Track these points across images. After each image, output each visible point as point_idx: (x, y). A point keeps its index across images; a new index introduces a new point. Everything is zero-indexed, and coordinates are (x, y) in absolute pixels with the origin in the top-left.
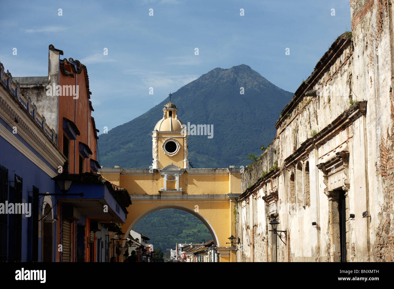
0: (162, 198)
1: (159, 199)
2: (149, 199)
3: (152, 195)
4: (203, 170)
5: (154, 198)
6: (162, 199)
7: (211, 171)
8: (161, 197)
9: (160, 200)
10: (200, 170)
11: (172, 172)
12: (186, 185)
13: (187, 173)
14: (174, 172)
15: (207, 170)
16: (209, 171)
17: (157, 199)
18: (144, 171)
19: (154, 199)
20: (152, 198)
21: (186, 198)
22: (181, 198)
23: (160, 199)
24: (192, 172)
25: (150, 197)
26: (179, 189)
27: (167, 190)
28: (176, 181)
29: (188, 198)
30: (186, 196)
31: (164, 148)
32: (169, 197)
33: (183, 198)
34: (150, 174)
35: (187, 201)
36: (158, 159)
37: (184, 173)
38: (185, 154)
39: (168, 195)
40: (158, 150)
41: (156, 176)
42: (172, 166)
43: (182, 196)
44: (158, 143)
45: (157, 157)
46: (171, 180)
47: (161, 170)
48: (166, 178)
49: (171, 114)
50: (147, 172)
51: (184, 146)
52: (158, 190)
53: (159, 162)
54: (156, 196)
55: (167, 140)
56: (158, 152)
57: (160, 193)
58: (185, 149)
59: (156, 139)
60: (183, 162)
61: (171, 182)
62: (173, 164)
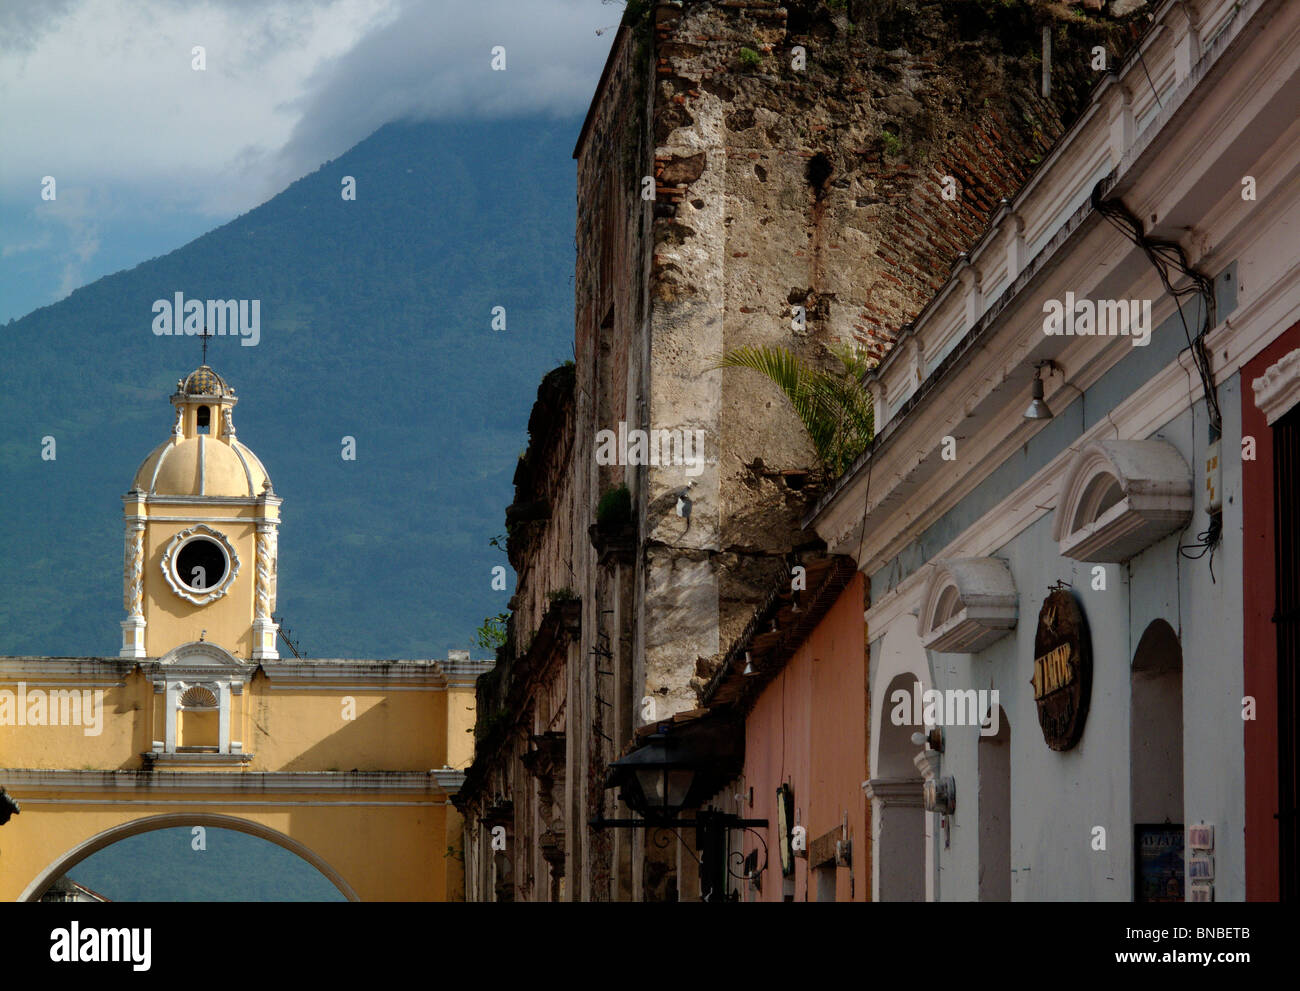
0: (155, 784)
1: (144, 790)
2: (101, 790)
3: (113, 773)
4: (335, 666)
5: (119, 784)
6: (153, 791)
7: (369, 670)
8: (151, 780)
9: (148, 793)
10: (320, 666)
11: (201, 673)
12: (261, 729)
13: (267, 678)
14: (211, 672)
15: (350, 666)
16: (362, 669)
17: (134, 791)
18: (82, 666)
19: (119, 790)
20: (115, 786)
21: (259, 785)
22: (239, 786)
23: (148, 787)
24: (288, 674)
25: (104, 779)
26: (231, 747)
27: (179, 750)
28: (218, 712)
29: (266, 786)
30: (257, 778)
31: (170, 568)
32: (186, 780)
33: (247, 788)
34: (106, 681)
35: (263, 800)
36: (144, 615)
37: (253, 679)
38: (262, 598)
39: (182, 774)
40: (144, 578)
41: (132, 691)
42: (200, 648)
43: (240, 777)
44: (146, 545)
45: (139, 608)
46: (199, 709)
47: (153, 665)
48: (175, 700)
49: (204, 420)
50: (96, 671)
51: (257, 561)
52: (141, 750)
53: (146, 628)
54: (131, 777)
55: (186, 534)
56: (143, 585)
57: (146, 764)
58: (261, 576)
59: (138, 531)
60: (253, 629)
61: (198, 715)
62: (206, 641)
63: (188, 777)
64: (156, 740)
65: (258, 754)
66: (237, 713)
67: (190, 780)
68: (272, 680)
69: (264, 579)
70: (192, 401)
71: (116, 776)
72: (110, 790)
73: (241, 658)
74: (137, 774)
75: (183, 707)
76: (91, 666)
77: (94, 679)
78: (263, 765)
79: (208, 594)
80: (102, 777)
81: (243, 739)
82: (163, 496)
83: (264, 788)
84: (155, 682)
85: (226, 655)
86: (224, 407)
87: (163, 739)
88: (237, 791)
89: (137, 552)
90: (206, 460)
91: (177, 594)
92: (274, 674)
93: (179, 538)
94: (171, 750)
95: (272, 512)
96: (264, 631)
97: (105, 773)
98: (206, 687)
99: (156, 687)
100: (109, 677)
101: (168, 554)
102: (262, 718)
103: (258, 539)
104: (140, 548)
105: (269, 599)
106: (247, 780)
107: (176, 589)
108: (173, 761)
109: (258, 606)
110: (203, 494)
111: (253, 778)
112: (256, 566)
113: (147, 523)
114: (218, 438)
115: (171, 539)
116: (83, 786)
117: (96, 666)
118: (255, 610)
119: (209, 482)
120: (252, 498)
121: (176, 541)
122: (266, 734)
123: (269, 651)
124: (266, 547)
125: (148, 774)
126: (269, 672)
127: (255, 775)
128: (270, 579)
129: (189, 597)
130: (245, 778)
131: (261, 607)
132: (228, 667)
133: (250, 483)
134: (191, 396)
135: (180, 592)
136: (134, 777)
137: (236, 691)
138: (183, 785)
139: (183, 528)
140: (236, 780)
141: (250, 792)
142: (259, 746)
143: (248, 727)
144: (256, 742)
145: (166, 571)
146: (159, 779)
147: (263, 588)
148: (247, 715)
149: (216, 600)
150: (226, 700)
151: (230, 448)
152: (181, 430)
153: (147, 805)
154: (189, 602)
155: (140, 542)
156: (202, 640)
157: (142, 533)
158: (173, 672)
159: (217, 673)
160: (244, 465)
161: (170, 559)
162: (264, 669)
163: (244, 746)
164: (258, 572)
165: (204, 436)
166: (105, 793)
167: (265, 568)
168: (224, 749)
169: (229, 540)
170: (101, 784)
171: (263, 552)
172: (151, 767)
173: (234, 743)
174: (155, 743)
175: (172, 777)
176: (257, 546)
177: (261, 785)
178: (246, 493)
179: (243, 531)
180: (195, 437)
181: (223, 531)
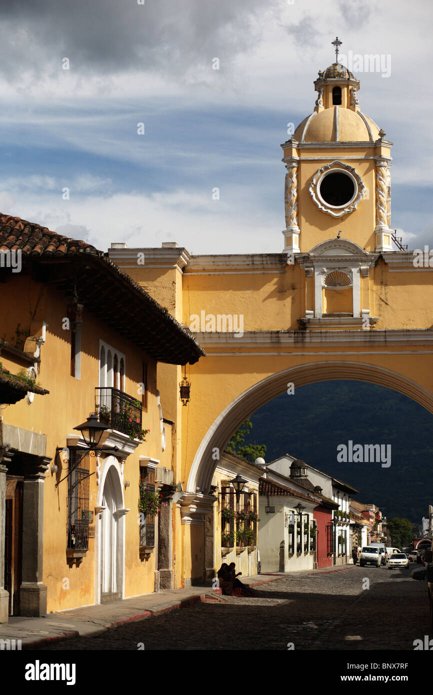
0: (307, 340)
1: (300, 345)
2: (270, 345)
3: (278, 332)
5: (282, 341)
6: (307, 345)
8: (305, 337)
9: (302, 347)
11: (338, 261)
12: (383, 301)
13: (386, 264)
14: (346, 260)
17: (293, 345)
18: (255, 259)
19: (283, 345)
20: (279, 342)
21: (382, 339)
22: (368, 340)
23: (303, 342)
24: (401, 261)
25: (271, 337)
26: (361, 313)
27: (324, 316)
28: (351, 289)
29: (388, 340)
30: (381, 334)
31: (315, 192)
32: (330, 336)
33: (374, 341)
34: (272, 269)
35: (385, 351)
36: (298, 225)
37: (376, 265)
38: (381, 211)
39: (326, 332)
40: (297, 200)
41: (290, 277)
42: (338, 243)
43: (368, 334)
44: (298, 177)
45: (295, 221)
46: (338, 288)
47: (304, 257)
48: (320, 281)
49: (337, 101)
50: (264, 262)
51: (377, 186)
52: (298, 317)
53: (300, 234)
54: (290, 335)
55: (326, 168)
56: (297, 205)
57: (301, 326)
58: (380, 196)
59: (294, 167)
60: (375, 233)
61: (337, 292)
62: (342, 238)
63: (331, 335)
64: (307, 310)
65: (381, 318)
66: (366, 289)
67: (333, 336)
68: (390, 265)
69: (382, 198)
70: (329, 83)
71: (280, 335)
72: (276, 345)
73: (368, 251)
74: (294, 334)
75: (326, 286)
76: (261, 259)
77: (264, 269)
78: (385, 327)
79: (343, 209)
80: (269, 335)
81: (370, 307)
82: (310, 143)
83: (386, 341)
84: (306, 269)
85: (357, 248)
86: (350, 87)
87: (313, 309)
88: (368, 344)
89: (293, 182)
90: (339, 119)
91: (321, 210)
92: (391, 261)
93: (321, 171)
94: (318, 316)
95: (386, 152)
96: (383, 234)
97: (272, 333)
98: (342, 271)
99: (307, 271)
100: (274, 266)
101: (314, 182)
102: (383, 293)
103: (377, 172)
104: (295, 180)
106: (374, 336)
107: (320, 206)
108: (320, 323)
109: (379, 217)
110: (338, 140)
111: (377, 334)
112: (376, 190)
113: (299, 162)
114: (348, 108)
115: (317, 172)
116: (257, 343)
117: (264, 259)
118: (376, 220)
119: (342, 133)
120: (371, 143)
121: (319, 174)
122: (387, 304)
123: (388, 246)
124: (383, 176)
125: (302, 333)
126: (389, 259)
127: (380, 332)
128: (386, 199)
129: (329, 211)
130: (372, 334)
131: (381, 217)
132: (357, 256)
133: (370, 134)
134: (328, 79)
135: (323, 208)
136: (293, 335)
137: (363, 274)
138: (328, 340)
139: (324, 165)
140: (365, 336)
141: (376, 344)
142: (382, 313)
143: (373, 299)
144: (380, 310)
145: (313, 194)
146: (310, 337)
147: (381, 204)
148: (372, 291)
149: (349, 214)
150: (357, 281)
151: (356, 113)
152: (322, 103)
153: (303, 355)
154: (330, 215)
155: (295, 176)
156: (338, 237)
157: (295, 169)
158: (318, 261)
159: (350, 260)
160: (366, 123)
161: (315, 186)
162: (384, 257)
163: (372, 312)
164: (377, 194)
165: (337, 106)
166: (274, 348)
167: (382, 190)
168: (356, 314)
169: (356, 171)
170: (269, 341)
171: (380, 180)
172: (305, 329)
173: (364, 311)
174: (307, 312)
175: (320, 335)
176: (376, 176)
177: (384, 340)
178: (368, 140)
179: (366, 165)
180: (332, 108)
181: (352, 165)
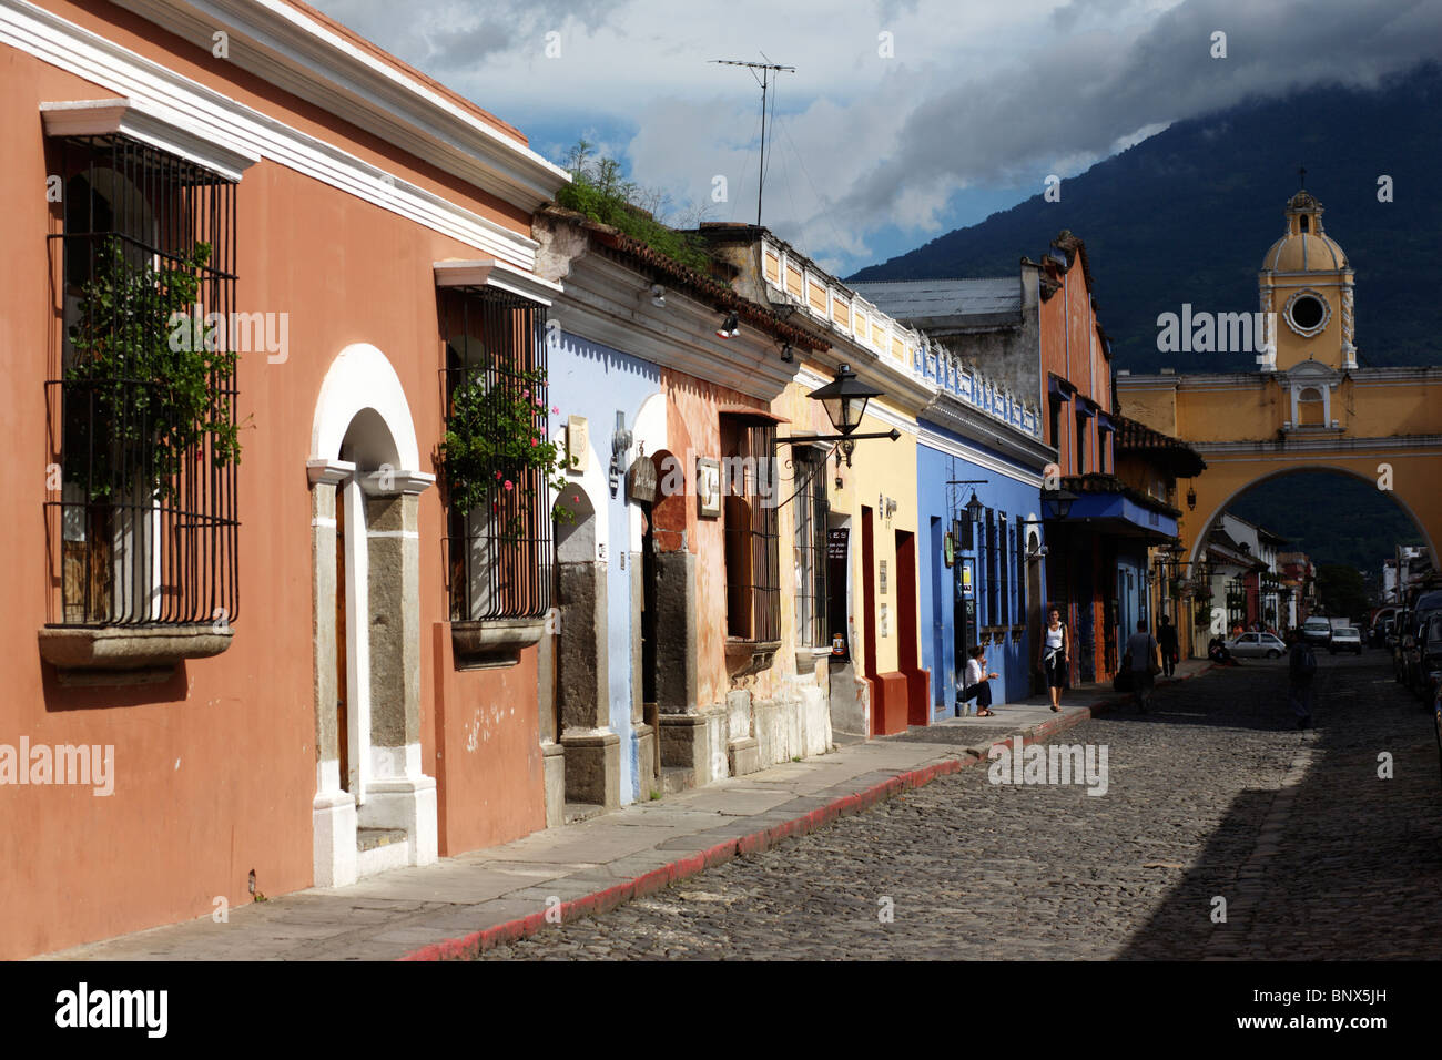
0: (1287, 447)
1: (1280, 451)
2: (1255, 452)
3: (1261, 442)
4: (1393, 371)
5: (1265, 448)
6: (1285, 452)
7: (1414, 372)
8: (1284, 445)
9: (1283, 453)
10: (1384, 371)
11: (1311, 379)
12: (1350, 412)
13: (1351, 380)
14: (1318, 378)
15: (1403, 370)
16: (1410, 372)
17: (1274, 452)
18: (1239, 377)
19: (1265, 451)
20: (1262, 450)
22: (1337, 446)
23: (1283, 450)
24: (1363, 377)
25: (1256, 445)
26: (1332, 424)
27: (1300, 426)
28: (1322, 403)
29: (1355, 446)
30: (1349, 442)
31: (1289, 316)
32: (1305, 444)
33: (1343, 448)
34: (1254, 386)
35: (1353, 455)
37: (1343, 382)
38: (1346, 331)
39: (1303, 441)
41: (1271, 391)
42: (1311, 363)
43: (1338, 442)
44: (1273, 302)
46: (1311, 402)
47: (1281, 375)
48: (1296, 396)
49: (1305, 226)
50: (1247, 381)
51: (1342, 309)
52: (1277, 427)
53: (1276, 354)
54: (1272, 444)
55: (1298, 294)
57: (1281, 437)
58: (1345, 317)
59: (1269, 294)
60: (1341, 351)
61: (1310, 405)
62: (1314, 359)
64: (1286, 421)
65: (1348, 427)
66: (1335, 403)
67: (1308, 444)
68: (1354, 382)
69: (1346, 319)
70: (1297, 213)
71: (1263, 443)
72: (1260, 452)
73: (1335, 369)
74: (1276, 442)
75: (1301, 400)
76: (1245, 378)
77: (1246, 386)
78: (1352, 434)
79: (1313, 330)
80: (1254, 444)
81: (1339, 418)
82: (1282, 272)
83: (1353, 447)
84: (1283, 385)
85: (1326, 366)
86: (1316, 215)
87: (1290, 420)
88: (1338, 450)
89: (1269, 307)
90: (1307, 248)
91: (1293, 332)
92: (1355, 378)
93: (1293, 297)
94: (1295, 427)
95: (1349, 280)
96: (1348, 351)
97: (1256, 442)
98: (1315, 388)
99: (1284, 388)
100: (1256, 383)
101: (1288, 307)
102: (1350, 405)
103: (1342, 296)
104: (1270, 305)
105: (1350, 332)
106: (1343, 444)
107: (1294, 328)
108: (1297, 433)
109: (1344, 336)
110: (1307, 268)
111: (1346, 442)
112: (1341, 312)
113: (1274, 288)
114: (1314, 235)
115: (1289, 298)
116: (1242, 450)
117: (1247, 377)
118: (1342, 339)
119: (1311, 261)
120: (1336, 270)
121: (1292, 299)
122: (1353, 415)
123: (1352, 364)
124: (1347, 300)
125: (1282, 442)
126: (1352, 376)
127: (1348, 440)
128: (1350, 320)
129: (1302, 333)
130: (1342, 442)
131: (1346, 336)
132: (1327, 374)
133: (1335, 262)
134: (1296, 210)
135: (1296, 330)
136: (1274, 443)
137: (1332, 390)
138: (1303, 448)
139: (1296, 291)
140: (1336, 443)
141: (1345, 450)
142: (1349, 422)
143: (1341, 411)
144: (1347, 420)
145: (1287, 317)
146: (1289, 445)
147: (1347, 325)
148: (1341, 403)
149: (1318, 334)
150: (1327, 396)
151: (1321, 241)
152: (1291, 231)
153: (1282, 460)
154: (1303, 337)
155: (1270, 301)
156: (1311, 359)
158: (1294, 379)
159: (1321, 378)
160: (1331, 251)
161: (1289, 310)
162: (1349, 375)
163: (1339, 423)
164: (1342, 315)
165: (1305, 234)
166: (1257, 455)
167: (1347, 313)
168: (1327, 424)
169: (1324, 297)
170: (1254, 448)
171: (1345, 303)
172: (1284, 438)
173: (1334, 421)
174: (1285, 423)
175: (1297, 443)
176: (1341, 300)
177: (1351, 446)
178: (1333, 268)
179: (1333, 291)
180: (1300, 235)
181: (1320, 291)
